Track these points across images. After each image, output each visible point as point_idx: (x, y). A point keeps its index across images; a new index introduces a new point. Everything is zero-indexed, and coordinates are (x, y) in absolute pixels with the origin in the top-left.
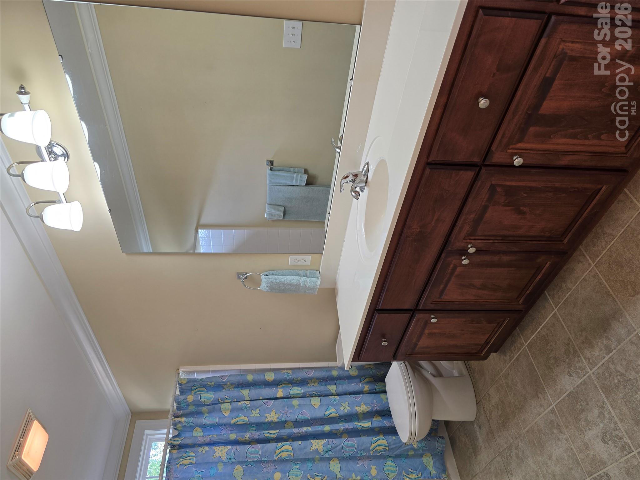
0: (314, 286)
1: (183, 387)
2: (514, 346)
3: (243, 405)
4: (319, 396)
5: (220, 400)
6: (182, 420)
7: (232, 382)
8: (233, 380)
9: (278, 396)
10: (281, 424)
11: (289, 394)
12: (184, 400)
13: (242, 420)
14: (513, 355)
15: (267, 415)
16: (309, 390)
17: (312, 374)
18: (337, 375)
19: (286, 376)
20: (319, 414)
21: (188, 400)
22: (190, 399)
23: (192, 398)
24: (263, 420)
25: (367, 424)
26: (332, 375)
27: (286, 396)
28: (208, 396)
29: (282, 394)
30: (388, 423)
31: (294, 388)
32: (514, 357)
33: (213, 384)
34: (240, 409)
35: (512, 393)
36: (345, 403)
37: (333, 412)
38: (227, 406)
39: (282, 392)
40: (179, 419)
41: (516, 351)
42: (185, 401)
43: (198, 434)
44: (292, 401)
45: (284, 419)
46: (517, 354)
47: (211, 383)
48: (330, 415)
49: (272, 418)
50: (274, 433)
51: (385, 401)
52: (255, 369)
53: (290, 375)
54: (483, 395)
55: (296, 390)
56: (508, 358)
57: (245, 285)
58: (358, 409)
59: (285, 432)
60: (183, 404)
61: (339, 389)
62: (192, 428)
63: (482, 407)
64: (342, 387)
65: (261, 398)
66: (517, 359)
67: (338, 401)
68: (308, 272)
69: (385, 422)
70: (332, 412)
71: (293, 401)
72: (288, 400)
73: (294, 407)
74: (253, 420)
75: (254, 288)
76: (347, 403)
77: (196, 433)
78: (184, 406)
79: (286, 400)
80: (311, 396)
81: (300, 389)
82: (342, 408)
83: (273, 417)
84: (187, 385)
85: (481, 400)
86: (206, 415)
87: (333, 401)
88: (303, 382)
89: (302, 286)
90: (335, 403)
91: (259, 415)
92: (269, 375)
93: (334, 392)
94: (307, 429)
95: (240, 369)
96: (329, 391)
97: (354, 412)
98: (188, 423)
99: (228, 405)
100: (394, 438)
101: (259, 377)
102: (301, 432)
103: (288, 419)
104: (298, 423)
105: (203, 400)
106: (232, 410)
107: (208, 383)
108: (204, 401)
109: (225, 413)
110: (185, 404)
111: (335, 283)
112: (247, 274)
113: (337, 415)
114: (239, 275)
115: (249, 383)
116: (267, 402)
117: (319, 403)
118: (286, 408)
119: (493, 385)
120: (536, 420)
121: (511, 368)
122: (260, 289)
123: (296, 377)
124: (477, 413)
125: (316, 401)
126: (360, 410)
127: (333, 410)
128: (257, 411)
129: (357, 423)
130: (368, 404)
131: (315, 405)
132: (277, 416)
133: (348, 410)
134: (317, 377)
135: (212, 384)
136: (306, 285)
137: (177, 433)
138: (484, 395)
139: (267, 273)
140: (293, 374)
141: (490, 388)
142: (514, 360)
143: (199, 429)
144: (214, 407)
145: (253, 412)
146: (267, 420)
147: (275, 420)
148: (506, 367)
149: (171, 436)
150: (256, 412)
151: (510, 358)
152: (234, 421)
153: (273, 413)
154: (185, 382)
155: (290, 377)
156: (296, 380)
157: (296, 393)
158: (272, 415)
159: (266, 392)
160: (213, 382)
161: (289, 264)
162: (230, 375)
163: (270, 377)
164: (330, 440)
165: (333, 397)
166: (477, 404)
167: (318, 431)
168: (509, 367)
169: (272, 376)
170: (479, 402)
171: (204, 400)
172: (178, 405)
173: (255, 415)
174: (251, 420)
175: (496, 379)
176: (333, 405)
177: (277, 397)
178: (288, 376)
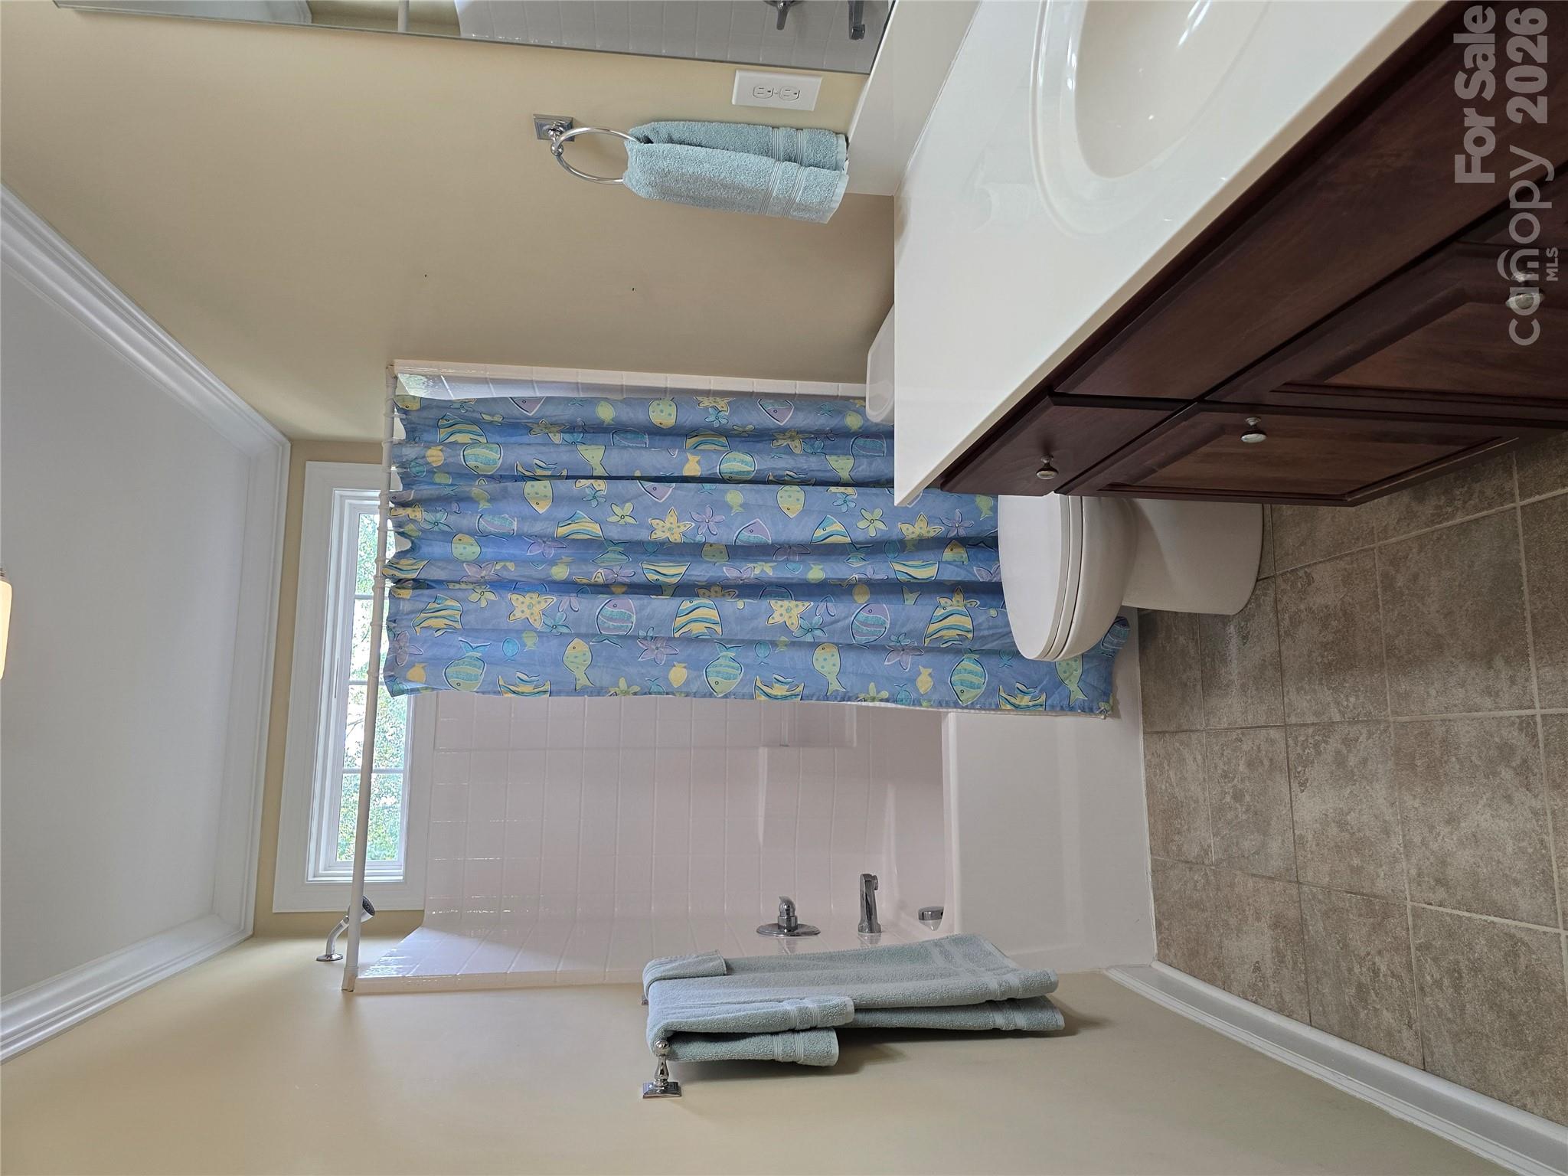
0: (821, 203)
1: (413, 417)
2: (1469, 488)
3: (588, 491)
4: (803, 483)
5: (520, 468)
6: (416, 516)
7: (554, 419)
8: (555, 416)
9: (686, 472)
10: (691, 550)
11: (718, 471)
12: (416, 458)
13: (583, 529)
14: (1449, 509)
15: (655, 522)
16: (774, 466)
17: (787, 418)
18: (860, 428)
19: (712, 418)
20: (798, 534)
21: (429, 460)
22: (434, 459)
23: (439, 456)
24: (643, 535)
25: (925, 572)
26: (846, 427)
27: (710, 475)
28: (486, 455)
29: (698, 467)
30: (984, 573)
31: (734, 455)
32: (1453, 516)
33: (498, 419)
34: (580, 500)
35: (1396, 613)
36: (872, 513)
37: (839, 531)
38: (543, 487)
39: (697, 462)
40: (409, 511)
41: (1467, 505)
42: (420, 461)
43: (467, 550)
44: (725, 492)
45: (700, 538)
46: (1468, 515)
47: (493, 416)
48: (827, 540)
49: (668, 534)
50: (672, 571)
51: (986, 513)
52: (622, 385)
53: (726, 416)
54: (1289, 570)
55: (738, 462)
56: (1427, 509)
57: (568, 167)
58: (908, 529)
59: (701, 572)
60: (417, 468)
61: (860, 469)
62: (449, 536)
63: (1273, 595)
64: (870, 464)
65: (638, 474)
66: (1464, 529)
67: (852, 505)
68: (803, 138)
69: (975, 568)
70: (835, 530)
71: (728, 494)
72: (713, 486)
73: (731, 508)
74: (615, 534)
75: (600, 179)
76: (878, 513)
77: (462, 546)
78: (421, 472)
79: (707, 486)
80: (780, 481)
81: (748, 458)
82: (862, 524)
83: (670, 528)
84: (425, 414)
85: (1273, 577)
86: (484, 505)
87: (840, 502)
88: (759, 438)
89: (777, 197)
90: (844, 509)
91: (632, 521)
92: (662, 411)
93: (845, 475)
94: (763, 570)
95: (578, 383)
96: (828, 471)
97: (894, 536)
98: (436, 523)
99: (545, 487)
100: (993, 612)
101: (631, 415)
102: (746, 578)
103: (712, 539)
104: (738, 552)
105: (471, 463)
106: (556, 500)
107: (484, 416)
108: (477, 467)
109: (537, 504)
110: (421, 468)
111: (899, 181)
112: (571, 126)
113: (848, 540)
114: (543, 127)
115: (605, 426)
116: (655, 489)
117: (800, 507)
118: (708, 511)
119: (1337, 558)
120: (1450, 716)
121: (1426, 545)
122: (622, 184)
123: (739, 424)
124: (1249, 602)
125: (791, 499)
126: (913, 533)
127: (838, 527)
128: (625, 508)
129: (898, 567)
130: (936, 518)
131: (788, 509)
132: (683, 529)
133: (879, 529)
134: (800, 428)
135: (496, 419)
136: (793, 195)
137: (408, 545)
138: (1292, 571)
139: (645, 130)
140: (730, 415)
141: (1320, 562)
142: (1449, 528)
143: (467, 538)
144: (505, 490)
145: (617, 510)
146: (654, 536)
147: (676, 538)
148: (1405, 533)
149: (391, 553)
150: (623, 509)
151: (1433, 515)
152: (562, 531)
153: (671, 519)
154: (416, 406)
155: (724, 421)
156: (741, 429)
157: (739, 469)
158: (668, 525)
159: (654, 459)
160: (499, 416)
161: (734, 102)
162: (548, 399)
163: (664, 415)
164: (822, 605)
165: (842, 489)
166: (1257, 580)
167: (792, 579)
168: (1419, 537)
169: (670, 415)
170: (1265, 578)
171: (476, 464)
172: (401, 470)
173: (621, 520)
174: (610, 534)
175: (1355, 550)
176: (840, 516)
177: (684, 475)
178: (717, 418)
